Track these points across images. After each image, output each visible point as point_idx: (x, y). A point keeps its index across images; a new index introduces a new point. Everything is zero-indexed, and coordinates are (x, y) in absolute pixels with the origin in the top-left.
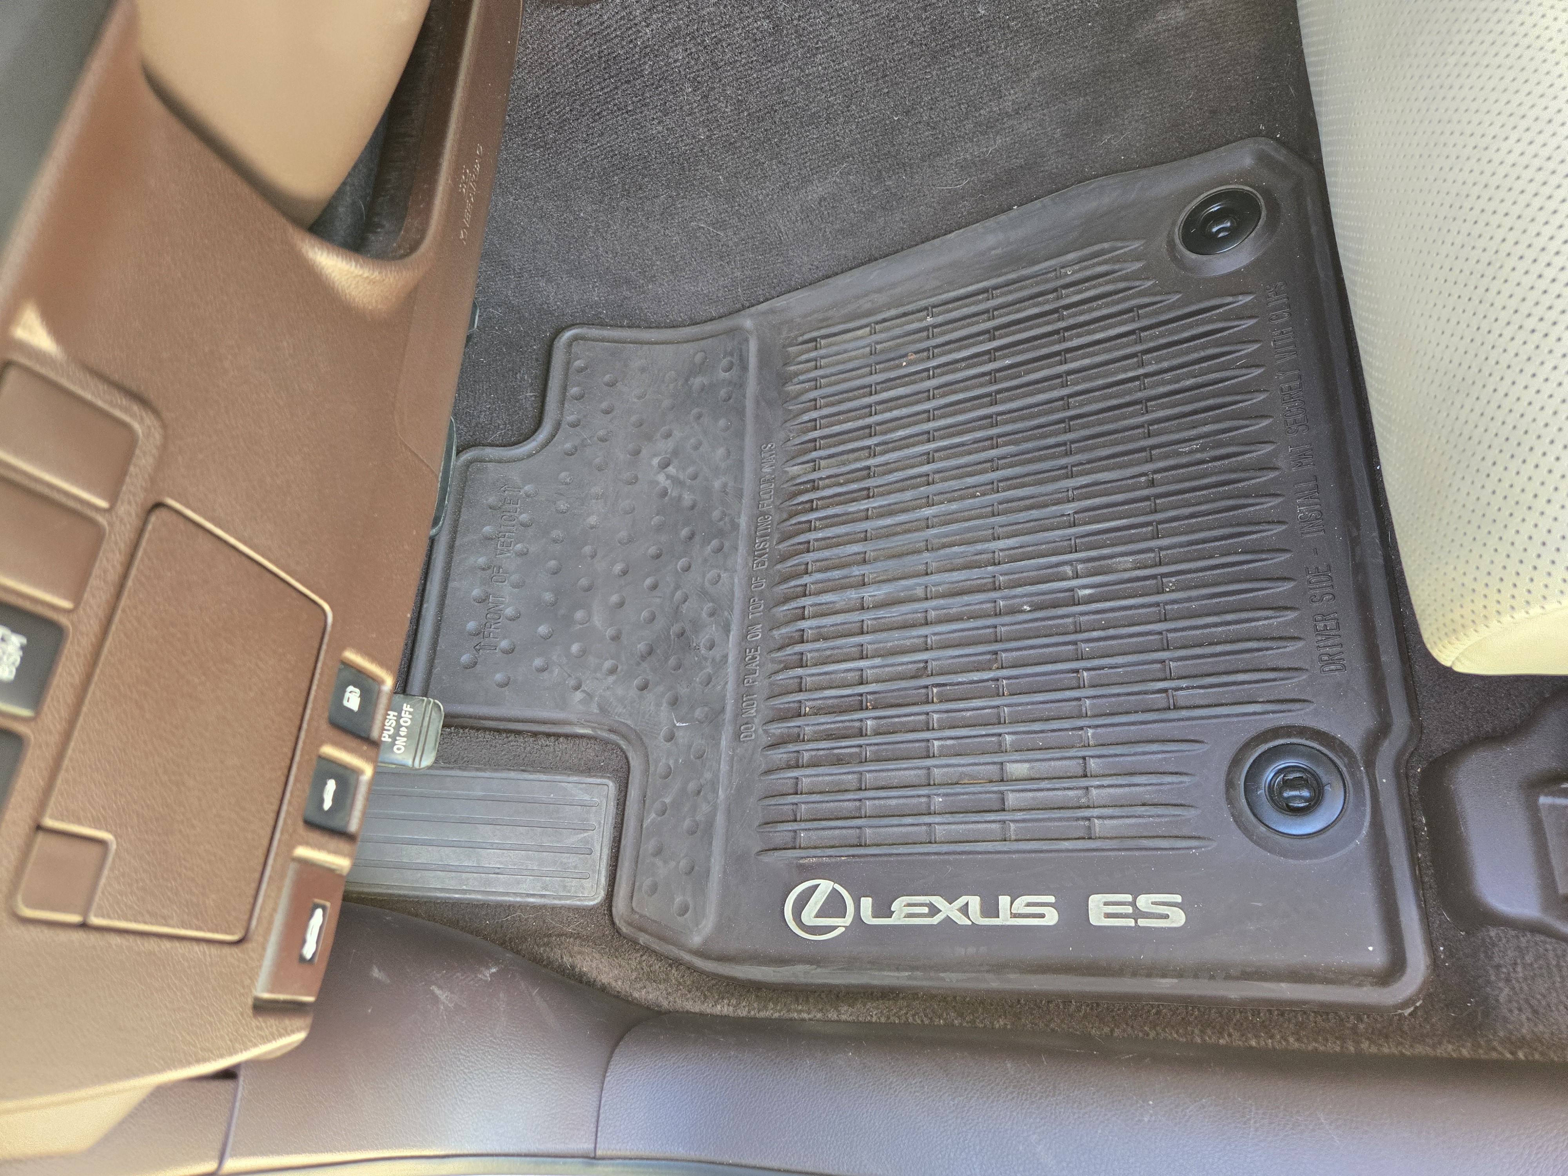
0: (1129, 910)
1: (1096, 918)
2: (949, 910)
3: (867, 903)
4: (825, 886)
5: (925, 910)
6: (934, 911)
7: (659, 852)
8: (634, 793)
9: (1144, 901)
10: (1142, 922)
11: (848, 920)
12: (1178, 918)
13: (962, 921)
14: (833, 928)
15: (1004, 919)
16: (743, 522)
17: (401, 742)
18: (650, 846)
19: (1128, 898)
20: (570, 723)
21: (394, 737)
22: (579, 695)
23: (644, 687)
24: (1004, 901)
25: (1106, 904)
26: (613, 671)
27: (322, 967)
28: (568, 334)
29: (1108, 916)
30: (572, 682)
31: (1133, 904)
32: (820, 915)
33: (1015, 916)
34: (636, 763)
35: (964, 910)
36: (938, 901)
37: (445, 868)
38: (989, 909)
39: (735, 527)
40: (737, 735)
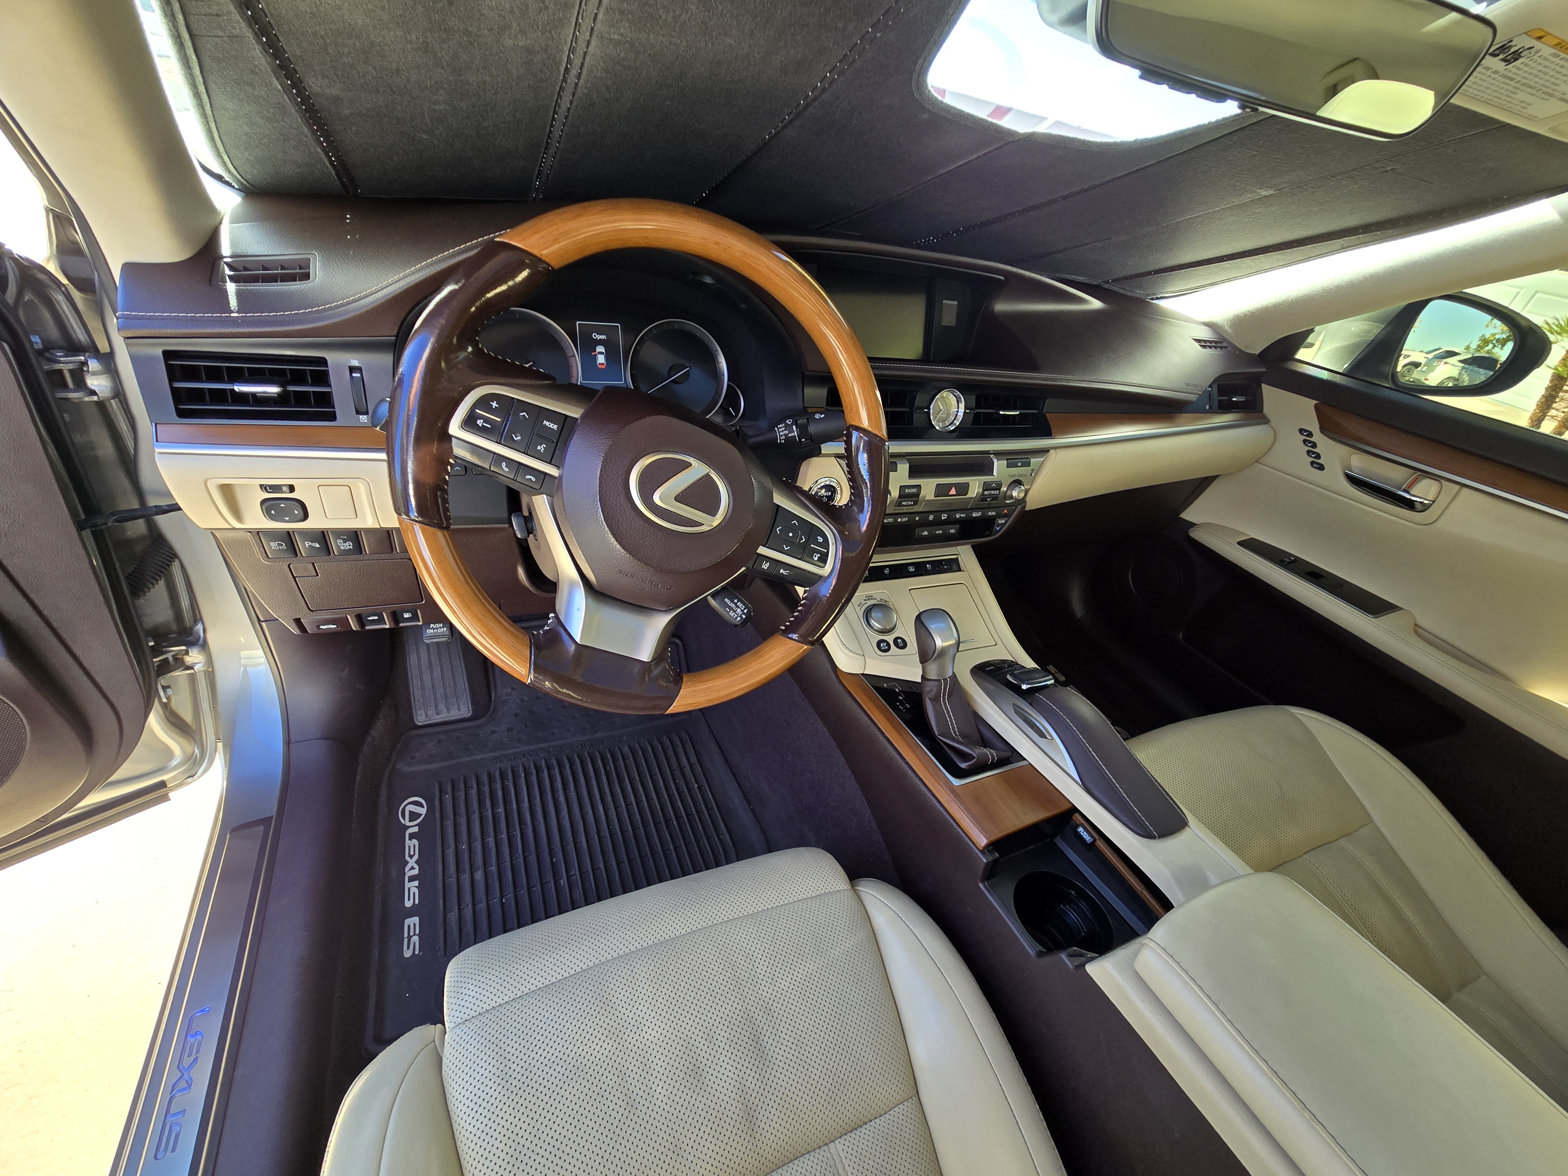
0: (412, 934)
1: (408, 922)
2: (412, 862)
3: (416, 829)
4: (423, 811)
5: (412, 853)
6: (411, 857)
7: (439, 741)
8: (466, 724)
9: (415, 939)
10: (406, 940)
11: (408, 824)
12: (407, 954)
13: (407, 869)
14: (404, 819)
15: (407, 885)
16: (599, 735)
17: (432, 631)
18: (442, 737)
19: (417, 932)
20: (496, 688)
21: (433, 628)
22: (509, 690)
23: (516, 715)
24: (416, 883)
25: (415, 925)
26: (522, 700)
27: (320, 631)
28: (678, 641)
29: (409, 926)
30: (514, 686)
31: (415, 934)
32: (410, 812)
33: (409, 889)
34: (480, 722)
35: (412, 868)
36: (416, 857)
37: (419, 659)
38: (411, 879)
39: (597, 732)
40: (495, 758)
